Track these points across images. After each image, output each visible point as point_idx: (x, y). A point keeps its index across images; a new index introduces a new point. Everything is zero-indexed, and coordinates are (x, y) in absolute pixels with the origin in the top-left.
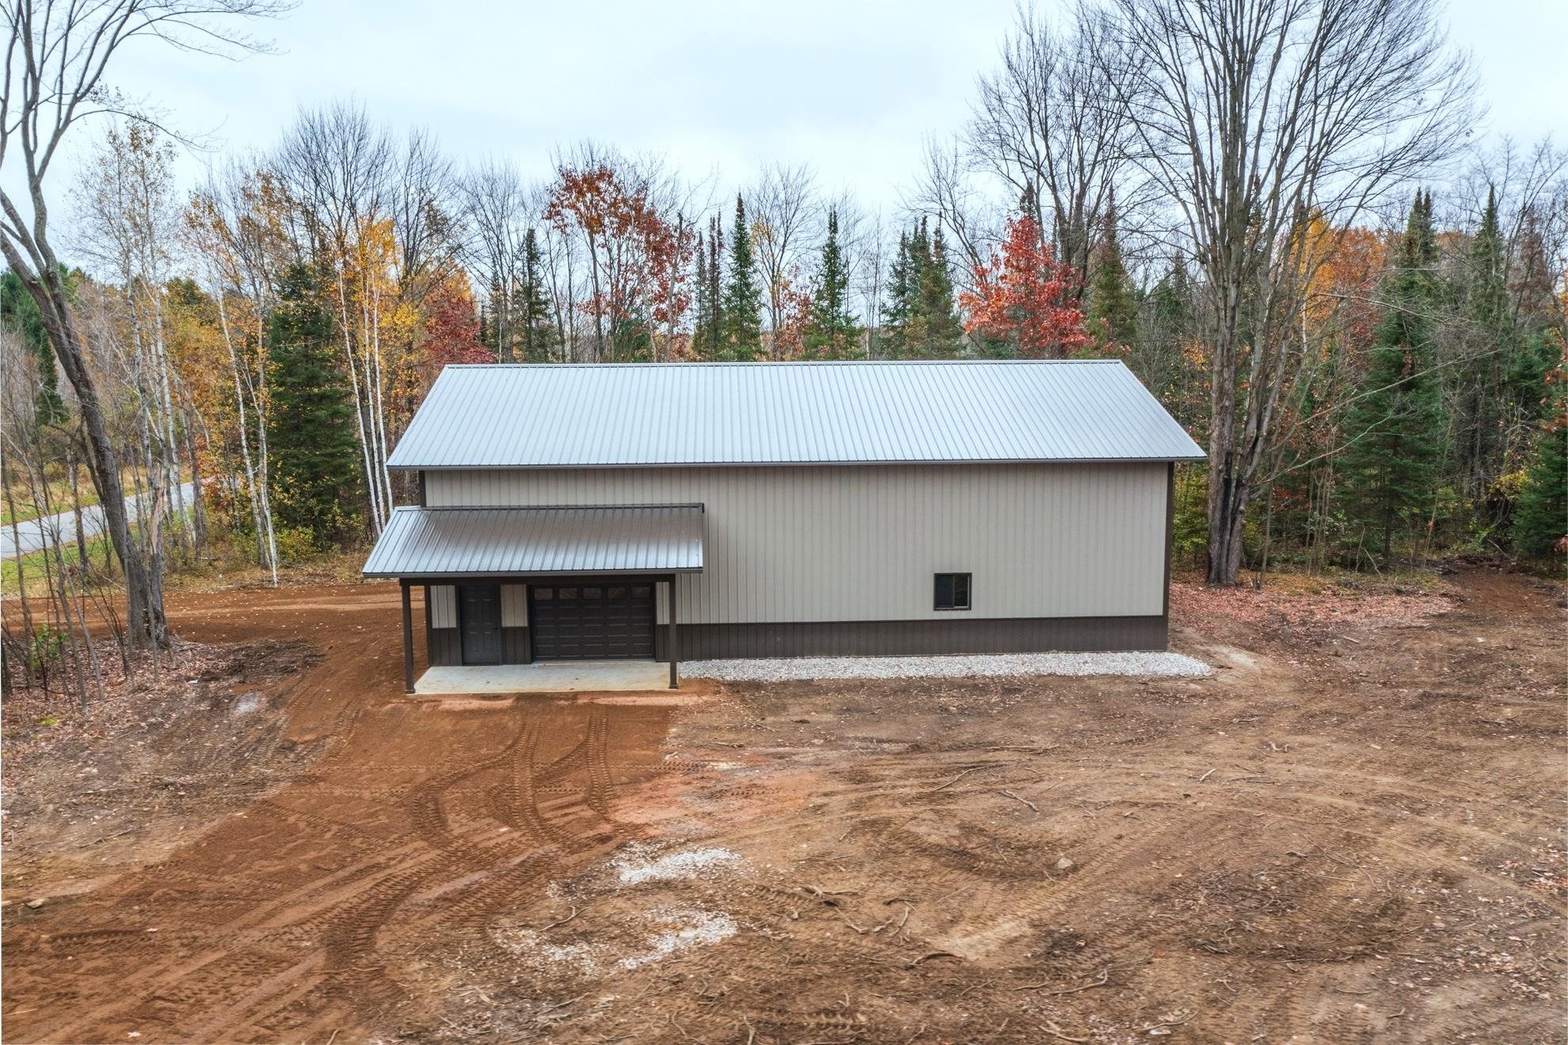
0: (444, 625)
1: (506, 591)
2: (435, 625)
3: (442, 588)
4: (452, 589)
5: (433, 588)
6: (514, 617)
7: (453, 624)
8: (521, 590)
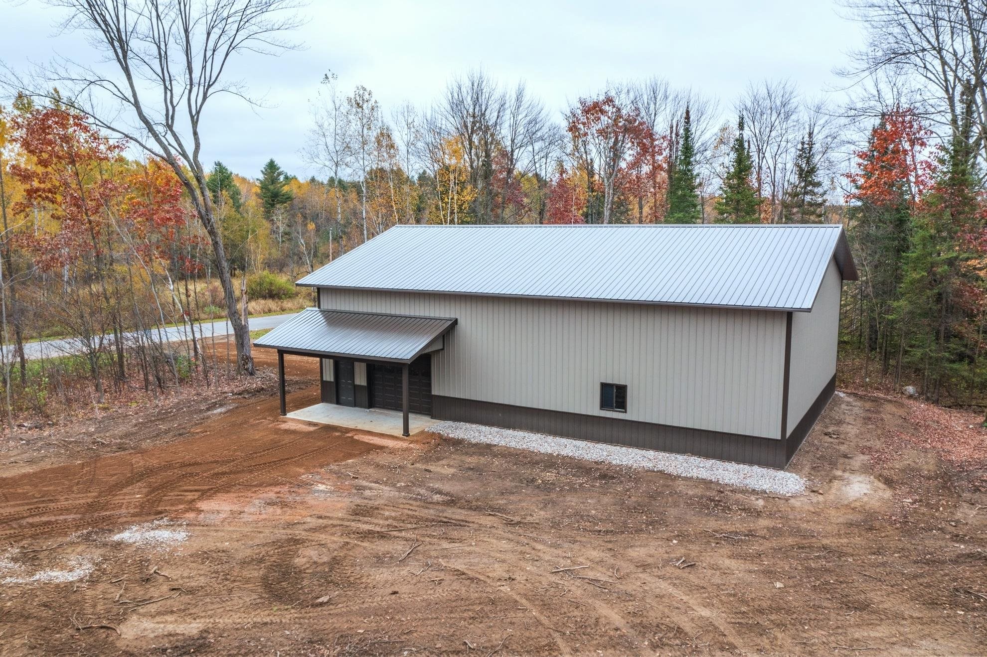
0: (328, 379)
1: (356, 364)
2: (324, 379)
3: (327, 360)
4: (332, 361)
5: (324, 359)
6: (361, 380)
7: (332, 380)
8: (364, 365)
